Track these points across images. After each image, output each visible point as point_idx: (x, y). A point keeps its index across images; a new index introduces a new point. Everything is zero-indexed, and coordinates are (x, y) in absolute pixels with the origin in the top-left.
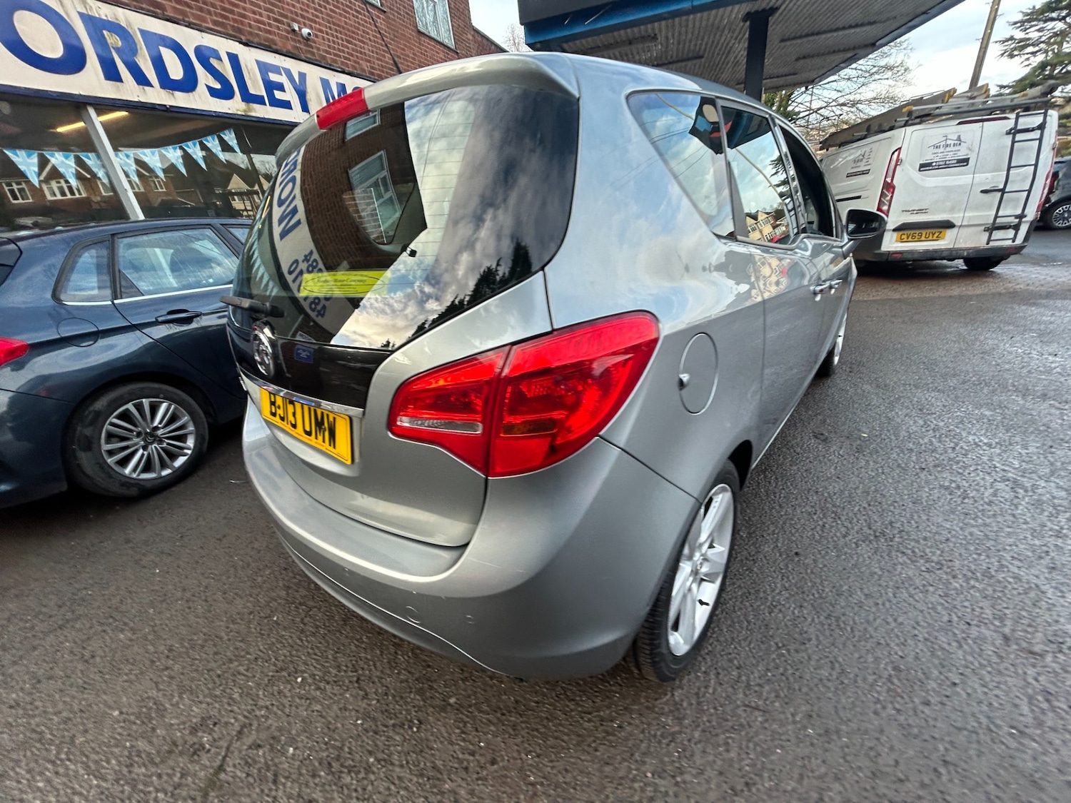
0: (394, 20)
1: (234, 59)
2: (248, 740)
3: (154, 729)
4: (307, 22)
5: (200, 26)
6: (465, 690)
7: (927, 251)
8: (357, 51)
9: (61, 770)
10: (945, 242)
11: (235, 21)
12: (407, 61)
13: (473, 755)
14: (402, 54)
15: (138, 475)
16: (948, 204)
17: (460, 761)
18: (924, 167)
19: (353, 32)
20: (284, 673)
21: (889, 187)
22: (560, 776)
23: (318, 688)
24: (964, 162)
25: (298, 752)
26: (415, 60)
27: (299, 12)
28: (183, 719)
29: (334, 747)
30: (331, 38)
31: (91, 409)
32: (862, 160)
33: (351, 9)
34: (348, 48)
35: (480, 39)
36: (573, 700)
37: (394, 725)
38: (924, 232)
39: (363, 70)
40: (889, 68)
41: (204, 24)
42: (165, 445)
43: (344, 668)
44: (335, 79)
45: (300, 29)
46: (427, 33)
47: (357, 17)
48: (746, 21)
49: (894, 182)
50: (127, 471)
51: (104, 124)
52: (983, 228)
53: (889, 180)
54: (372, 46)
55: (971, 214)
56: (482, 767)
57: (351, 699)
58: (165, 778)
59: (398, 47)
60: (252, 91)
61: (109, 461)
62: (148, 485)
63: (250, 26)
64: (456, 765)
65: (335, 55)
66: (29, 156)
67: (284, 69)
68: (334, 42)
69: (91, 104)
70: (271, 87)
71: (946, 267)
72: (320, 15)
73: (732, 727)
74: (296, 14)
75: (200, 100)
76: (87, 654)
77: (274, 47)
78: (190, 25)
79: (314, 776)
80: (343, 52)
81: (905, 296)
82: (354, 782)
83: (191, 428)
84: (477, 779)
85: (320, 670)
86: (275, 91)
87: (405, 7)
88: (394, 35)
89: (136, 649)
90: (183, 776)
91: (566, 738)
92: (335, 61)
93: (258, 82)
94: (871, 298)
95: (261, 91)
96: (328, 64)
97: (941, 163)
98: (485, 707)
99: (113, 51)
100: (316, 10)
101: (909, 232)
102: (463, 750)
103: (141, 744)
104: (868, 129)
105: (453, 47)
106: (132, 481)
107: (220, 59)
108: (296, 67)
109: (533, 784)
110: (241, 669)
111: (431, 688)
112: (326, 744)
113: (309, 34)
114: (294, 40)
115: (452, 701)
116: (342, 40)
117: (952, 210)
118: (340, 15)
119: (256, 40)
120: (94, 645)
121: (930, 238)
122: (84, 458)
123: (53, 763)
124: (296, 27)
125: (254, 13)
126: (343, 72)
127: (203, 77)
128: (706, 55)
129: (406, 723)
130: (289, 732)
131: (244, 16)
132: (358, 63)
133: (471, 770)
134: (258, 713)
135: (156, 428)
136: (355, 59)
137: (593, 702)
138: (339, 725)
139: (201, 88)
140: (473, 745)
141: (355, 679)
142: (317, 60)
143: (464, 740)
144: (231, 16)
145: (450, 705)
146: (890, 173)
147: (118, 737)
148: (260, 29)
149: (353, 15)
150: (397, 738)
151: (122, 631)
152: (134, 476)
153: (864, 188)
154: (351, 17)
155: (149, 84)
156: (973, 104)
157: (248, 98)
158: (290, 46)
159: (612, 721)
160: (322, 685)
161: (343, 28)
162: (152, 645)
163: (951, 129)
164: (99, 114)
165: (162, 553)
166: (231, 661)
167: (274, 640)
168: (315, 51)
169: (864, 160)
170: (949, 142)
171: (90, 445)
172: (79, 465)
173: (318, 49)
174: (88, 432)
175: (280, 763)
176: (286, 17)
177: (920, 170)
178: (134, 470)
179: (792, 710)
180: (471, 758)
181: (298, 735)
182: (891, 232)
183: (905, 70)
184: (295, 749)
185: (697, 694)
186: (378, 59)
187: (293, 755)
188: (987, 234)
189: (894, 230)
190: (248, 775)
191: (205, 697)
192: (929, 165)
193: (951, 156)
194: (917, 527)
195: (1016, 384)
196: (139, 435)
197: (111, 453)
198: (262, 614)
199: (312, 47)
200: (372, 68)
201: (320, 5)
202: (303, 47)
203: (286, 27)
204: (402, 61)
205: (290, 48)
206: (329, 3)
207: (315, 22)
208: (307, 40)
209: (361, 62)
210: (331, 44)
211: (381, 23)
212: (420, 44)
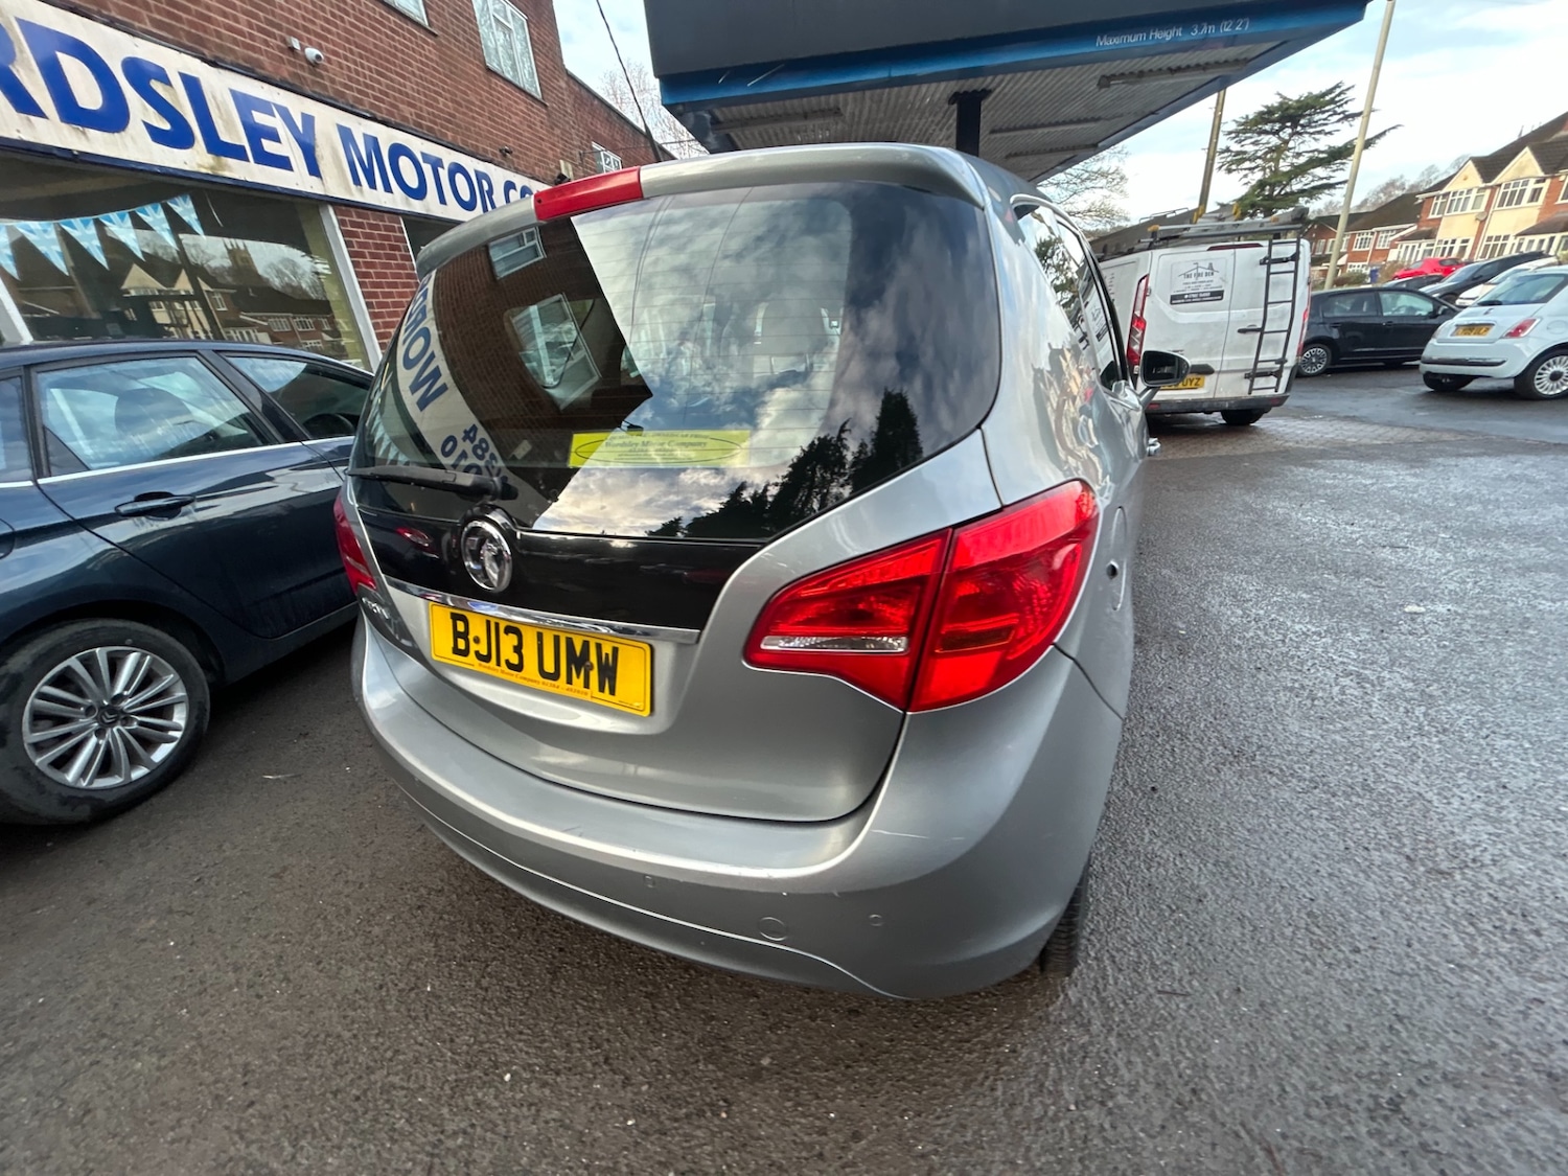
0: (451, 49)
1: (192, 85)
4: (313, 38)
5: (133, 26)
6: (779, 1043)
7: (1185, 402)
8: (394, 89)
10: (1205, 390)
11: (191, 23)
12: (471, 110)
13: (826, 1134)
14: (464, 100)
15: (91, 782)
16: (1205, 345)
17: (809, 1147)
18: (1175, 299)
19: (388, 61)
20: (477, 1072)
21: (1138, 322)
22: (956, 1135)
23: (544, 1084)
24: (1218, 295)
26: (483, 109)
27: (300, 21)
30: (352, 66)
33: (384, 26)
34: (379, 83)
35: (577, 89)
36: (939, 1027)
37: (688, 1116)
39: (405, 119)
40: (1104, 175)
41: (137, 24)
42: (135, 726)
43: (579, 1045)
44: (361, 128)
45: (303, 48)
46: (499, 72)
47: (393, 39)
48: (953, 102)
49: (1144, 316)
50: (71, 776)
52: (1243, 374)
53: (1138, 313)
54: (417, 84)
55: (1231, 358)
56: (843, 1148)
57: (606, 1091)
59: (458, 89)
60: (224, 137)
61: (37, 761)
62: (110, 798)
63: (219, 35)
64: (804, 1154)
65: (359, 91)
67: (278, 107)
68: (357, 73)
70: (256, 133)
71: (1204, 421)
72: (334, 30)
73: (1153, 1023)
74: (296, 25)
75: (134, 145)
77: (260, 71)
78: (111, 23)
80: (373, 88)
81: (1170, 457)
83: (180, 693)
84: (843, 1167)
85: (537, 1056)
87: (465, 31)
88: (452, 72)
91: (947, 1081)
92: (360, 102)
93: (234, 126)
95: (240, 139)
96: (348, 104)
97: (1194, 296)
98: (817, 1061)
100: (327, 21)
102: (808, 1131)
104: (1105, 250)
105: (539, 95)
106: (81, 795)
107: (168, 83)
108: (297, 105)
109: (923, 1156)
110: (396, 1080)
111: (726, 1049)
113: (318, 57)
114: (293, 65)
115: (765, 1062)
116: (370, 70)
117: (1209, 352)
118: (366, 32)
119: (229, 58)
121: (1189, 386)
124: (296, 44)
125: (225, 15)
126: (374, 119)
127: (139, 109)
129: (705, 1108)
131: (209, 19)
132: (396, 107)
133: (828, 1155)
134: (450, 1143)
135: (120, 697)
136: (392, 101)
137: (967, 1024)
138: (599, 1134)
139: (136, 126)
140: (818, 1119)
141: (601, 1059)
142: (331, 98)
143: (804, 1115)
144: (184, 16)
145: (763, 1068)
146: (1139, 305)
148: (235, 42)
149: (387, 35)
150: (699, 1133)
151: (135, 1056)
152: (84, 784)
154: (384, 37)
155: (40, 113)
156: (1222, 227)
157: (217, 147)
158: (285, 72)
159: (999, 1046)
160: (549, 1078)
161: (372, 53)
162: (206, 1069)
163: (1200, 254)
165: (170, 911)
166: (370, 1070)
167: (439, 1024)
168: (327, 83)
170: (1200, 270)
171: (3, 736)
173: (333, 81)
176: (279, 27)
177: (1171, 303)
178: (83, 774)
179: (1214, 986)
180: (824, 1138)
185: (1096, 988)
186: (427, 104)
188: (1248, 382)
191: (343, 1137)
192: (1181, 297)
193: (1204, 286)
194: (1276, 739)
196: (89, 710)
197: (39, 747)
198: (401, 985)
199: (322, 77)
200: (418, 116)
201: (333, 15)
202: (306, 75)
203: (279, 43)
204: (465, 110)
205: (286, 75)
206: (348, 14)
207: (326, 40)
208: (314, 65)
209: (401, 106)
210: (353, 75)
211: (430, 50)
212: (490, 87)
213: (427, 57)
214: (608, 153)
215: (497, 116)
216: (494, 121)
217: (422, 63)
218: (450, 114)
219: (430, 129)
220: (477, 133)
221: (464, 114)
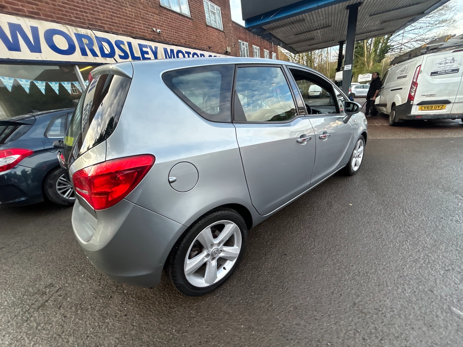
0: (196, 22)
1: (130, 44)
2: (58, 293)
3: (36, 285)
4: (159, 27)
5: (117, 33)
7: (435, 115)
8: (179, 36)
9: (6, 293)
10: (446, 110)
11: (131, 29)
12: (201, 37)
13: (121, 312)
14: (199, 35)
15: (69, 198)
16: (447, 92)
17: (116, 313)
18: (433, 74)
19: (178, 29)
20: (80, 273)
21: (415, 84)
22: (144, 325)
23: (87, 280)
24: (457, 70)
25: (70, 300)
26: (204, 37)
27: (156, 23)
28: (45, 283)
29: (81, 301)
30: (169, 32)
31: (53, 174)
32: (404, 71)
33: (178, 19)
34: (176, 35)
35: (235, 25)
36: (165, 298)
37: (103, 297)
38: (434, 106)
39: (182, 43)
41: (119, 32)
43: (98, 274)
44: (169, 47)
45: (156, 30)
46: (211, 26)
47: (180, 23)
48: (348, 9)
49: (417, 81)
50: (65, 196)
51: (81, 72)
53: (415, 80)
54: (186, 33)
56: (121, 316)
57: (95, 285)
58: (31, 301)
59: (197, 32)
60: (136, 55)
61: (58, 192)
63: (137, 31)
64: (113, 314)
65: (170, 38)
66: (56, 84)
67: (149, 46)
68: (170, 34)
69: (77, 65)
70: (143, 53)
72: (165, 23)
73: (214, 319)
74: (155, 24)
76: (30, 257)
77: (146, 38)
78: (113, 33)
79: (71, 309)
80: (174, 37)
82: (81, 313)
84: (118, 320)
85: (91, 274)
86: (145, 55)
87: (201, 16)
88: (196, 28)
89: (43, 258)
90: (36, 301)
91: (154, 312)
92: (170, 41)
93: (139, 53)
94: (401, 138)
95: (139, 55)
96: (167, 42)
97: (443, 72)
98: (134, 296)
99: (85, 45)
100: (163, 22)
101: (425, 106)
102: (119, 309)
103: (30, 289)
104: (410, 56)
105: (222, 30)
106: (66, 200)
107: (124, 44)
108: (153, 44)
110: (69, 269)
111: (121, 286)
112: (80, 299)
113: (160, 32)
114: (154, 34)
115: (125, 291)
116: (174, 32)
117: (449, 94)
118: (173, 22)
119: (139, 36)
120: (34, 254)
121: (437, 109)
122: (50, 191)
123: (5, 290)
124: (155, 29)
125: (138, 25)
126: (173, 45)
127: (118, 52)
128: (333, 25)
129: (107, 297)
130: (72, 293)
131: (134, 27)
133: (117, 317)
134: (66, 285)
136: (179, 39)
137: (171, 300)
138: (87, 293)
139: (117, 56)
140: (123, 308)
141: (99, 278)
142: (162, 41)
143: (121, 306)
144: (129, 28)
145: (124, 293)
146: (416, 77)
147: (25, 285)
148: (140, 32)
149: (179, 22)
150: (101, 301)
151: (43, 251)
152: (67, 198)
153: (404, 84)
154: (178, 23)
155: (98, 56)
157: (134, 58)
159: (173, 309)
160: (88, 279)
161: (174, 27)
162: (49, 257)
163: (448, 55)
164: (80, 69)
166: (67, 266)
168: (162, 38)
169: (405, 71)
170: (447, 61)
171: (52, 186)
172: (48, 193)
173: (163, 37)
174: (52, 182)
175: (64, 303)
176: (151, 26)
177: (431, 76)
178: (67, 196)
179: (241, 317)
180: (120, 313)
181: (73, 295)
182: (416, 106)
183: (454, 21)
184: (70, 299)
185: (210, 304)
186: (188, 38)
187: (69, 301)
189: (418, 105)
190: (53, 304)
191: (54, 277)
192: (436, 73)
193: (448, 67)
194: (347, 249)
195: (444, 185)
197: (60, 189)
199: (161, 36)
200: (186, 42)
201: (165, 20)
202: (157, 37)
203: (151, 30)
204: (199, 38)
205: (152, 38)
206: (168, 18)
207: (162, 27)
208: (159, 33)
209: (181, 40)
210: (169, 34)
211: (190, 24)
212: (207, 30)
213: (189, 26)
214: (244, 42)
215: (209, 38)
216: (208, 39)
217: (188, 27)
218: (194, 40)
219: (188, 45)
220: (202, 43)
221: (199, 39)
